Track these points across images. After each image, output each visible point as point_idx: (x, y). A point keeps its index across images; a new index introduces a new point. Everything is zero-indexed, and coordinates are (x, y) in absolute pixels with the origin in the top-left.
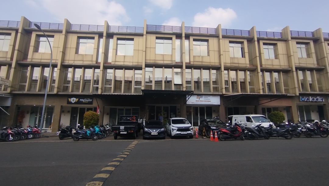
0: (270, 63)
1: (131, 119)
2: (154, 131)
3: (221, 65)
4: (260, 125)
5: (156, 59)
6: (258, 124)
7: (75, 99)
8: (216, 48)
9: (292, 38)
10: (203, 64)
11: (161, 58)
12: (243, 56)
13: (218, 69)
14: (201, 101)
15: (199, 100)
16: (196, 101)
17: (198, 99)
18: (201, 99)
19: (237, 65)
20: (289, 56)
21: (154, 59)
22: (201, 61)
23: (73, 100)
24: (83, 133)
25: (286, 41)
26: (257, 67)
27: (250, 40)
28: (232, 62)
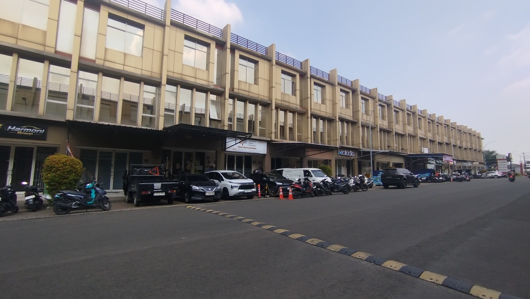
0: (318, 108)
1: (150, 172)
2: (210, 189)
3: (271, 101)
4: (325, 179)
5: (184, 73)
6: (323, 178)
8: (267, 77)
9: (339, 84)
10: (251, 94)
11: (191, 73)
12: (294, 93)
13: (266, 105)
14: (245, 147)
15: (243, 146)
17: (241, 145)
18: (245, 145)
19: (287, 104)
20: (334, 104)
21: (180, 72)
22: (247, 89)
24: (81, 198)
25: (332, 85)
26: (307, 110)
27: (303, 75)
28: (282, 99)
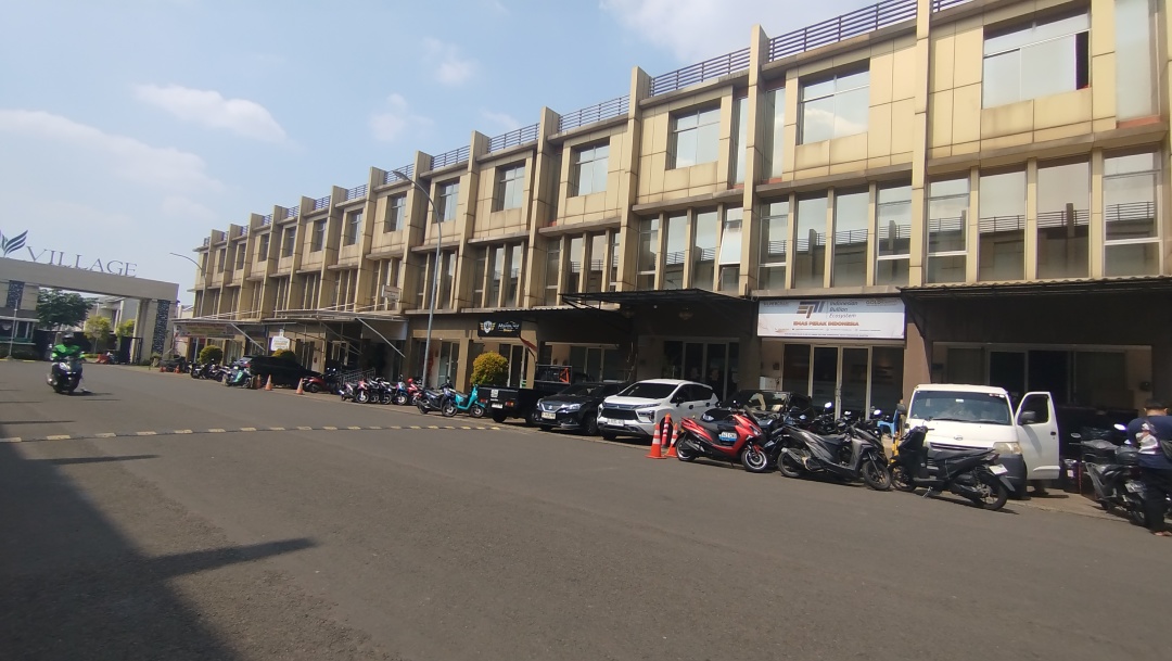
1: (559, 377)
5: (667, 189)
7: (490, 323)
11: (681, 183)
12: (1089, 76)
14: (814, 324)
15: (809, 320)
16: (795, 324)
17: (802, 317)
18: (815, 317)
21: (661, 189)
23: (488, 327)
26: (1168, 120)
28: (988, 130)
